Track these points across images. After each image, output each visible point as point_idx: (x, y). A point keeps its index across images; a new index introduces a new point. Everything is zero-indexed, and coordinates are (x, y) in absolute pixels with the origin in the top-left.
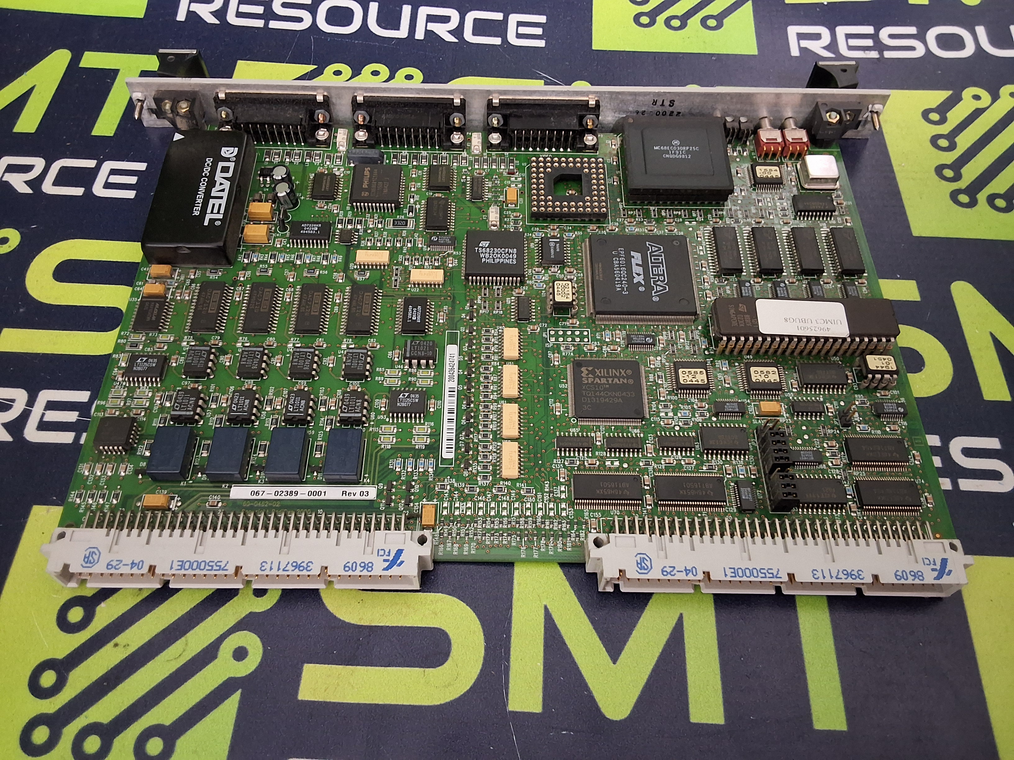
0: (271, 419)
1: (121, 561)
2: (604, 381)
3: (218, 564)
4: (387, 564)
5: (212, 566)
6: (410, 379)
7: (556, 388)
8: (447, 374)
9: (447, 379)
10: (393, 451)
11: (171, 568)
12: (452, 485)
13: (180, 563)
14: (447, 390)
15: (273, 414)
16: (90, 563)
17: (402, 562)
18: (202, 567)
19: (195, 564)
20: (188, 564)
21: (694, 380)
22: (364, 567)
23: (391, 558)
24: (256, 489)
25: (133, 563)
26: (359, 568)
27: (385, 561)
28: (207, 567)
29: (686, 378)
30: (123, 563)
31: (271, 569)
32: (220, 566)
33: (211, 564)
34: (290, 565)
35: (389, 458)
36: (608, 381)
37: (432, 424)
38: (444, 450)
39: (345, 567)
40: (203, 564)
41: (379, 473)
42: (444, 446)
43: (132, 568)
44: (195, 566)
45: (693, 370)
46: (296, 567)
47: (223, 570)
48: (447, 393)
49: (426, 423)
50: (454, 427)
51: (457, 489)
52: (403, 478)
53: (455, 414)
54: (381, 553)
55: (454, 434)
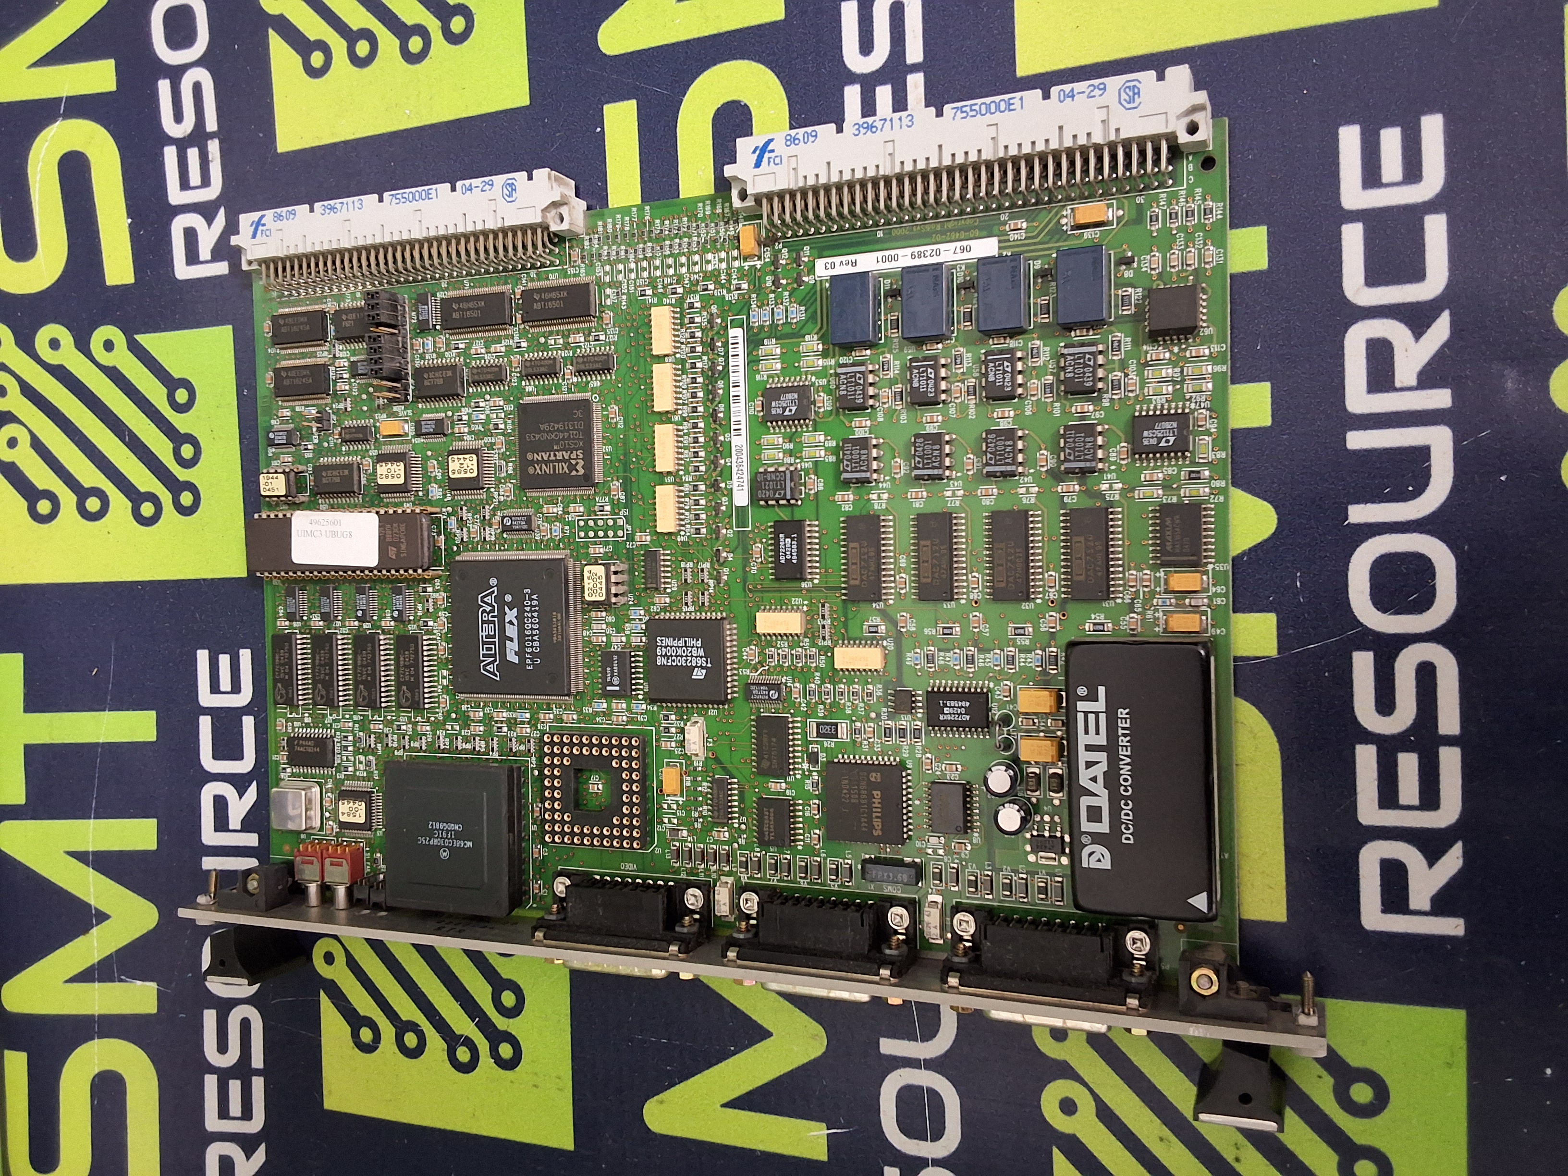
0: (965, 365)
1: (1089, 97)
2: (559, 456)
3: (964, 115)
4: (770, 148)
5: (972, 110)
6: (792, 446)
7: (615, 447)
8: (744, 457)
9: (744, 448)
10: (803, 332)
11: (1021, 99)
12: (729, 291)
13: (1012, 107)
14: (743, 432)
15: (963, 374)
16: (1129, 87)
17: (754, 152)
18: (983, 107)
19: (993, 110)
20: (1002, 108)
21: (462, 461)
22: (795, 139)
23: (767, 155)
24: (966, 255)
25: (1073, 96)
26: (800, 136)
27: (772, 151)
28: (977, 108)
29: (470, 463)
30: (1086, 95)
31: (900, 119)
32: (962, 112)
33: (974, 113)
34: (880, 127)
35: (807, 321)
36: (555, 455)
37: (758, 377)
38: (740, 340)
39: (816, 136)
40: (983, 112)
41: (816, 300)
42: (741, 345)
43: (1072, 90)
44: (993, 106)
45: (463, 475)
46: (872, 127)
47: (957, 108)
48: (743, 427)
49: (765, 378)
50: (731, 374)
51: (723, 286)
52: (787, 293)
53: (732, 394)
54: (778, 160)
55: (731, 364)
